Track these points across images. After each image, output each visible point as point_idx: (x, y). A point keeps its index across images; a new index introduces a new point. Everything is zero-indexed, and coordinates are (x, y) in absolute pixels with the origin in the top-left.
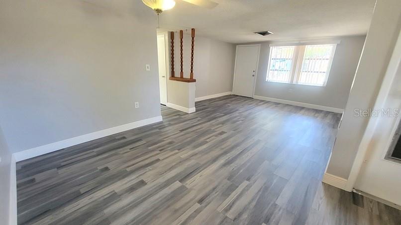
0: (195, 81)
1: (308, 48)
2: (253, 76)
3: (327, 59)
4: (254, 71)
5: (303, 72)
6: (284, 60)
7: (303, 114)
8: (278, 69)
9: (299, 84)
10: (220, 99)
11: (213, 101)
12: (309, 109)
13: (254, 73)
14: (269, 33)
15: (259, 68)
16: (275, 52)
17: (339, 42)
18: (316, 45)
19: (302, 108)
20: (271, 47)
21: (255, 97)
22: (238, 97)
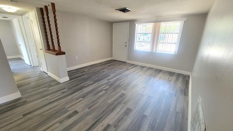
0: (64, 53)
1: (163, 25)
2: (126, 46)
3: (177, 33)
4: (126, 43)
5: (160, 43)
6: (146, 34)
7: (160, 78)
8: (142, 40)
9: (157, 52)
10: (101, 64)
11: (94, 67)
12: (165, 72)
13: (126, 44)
14: (129, 11)
15: (129, 40)
16: (139, 28)
17: (185, 19)
18: (168, 22)
19: (160, 71)
20: (136, 24)
21: (128, 62)
22: (117, 62)
